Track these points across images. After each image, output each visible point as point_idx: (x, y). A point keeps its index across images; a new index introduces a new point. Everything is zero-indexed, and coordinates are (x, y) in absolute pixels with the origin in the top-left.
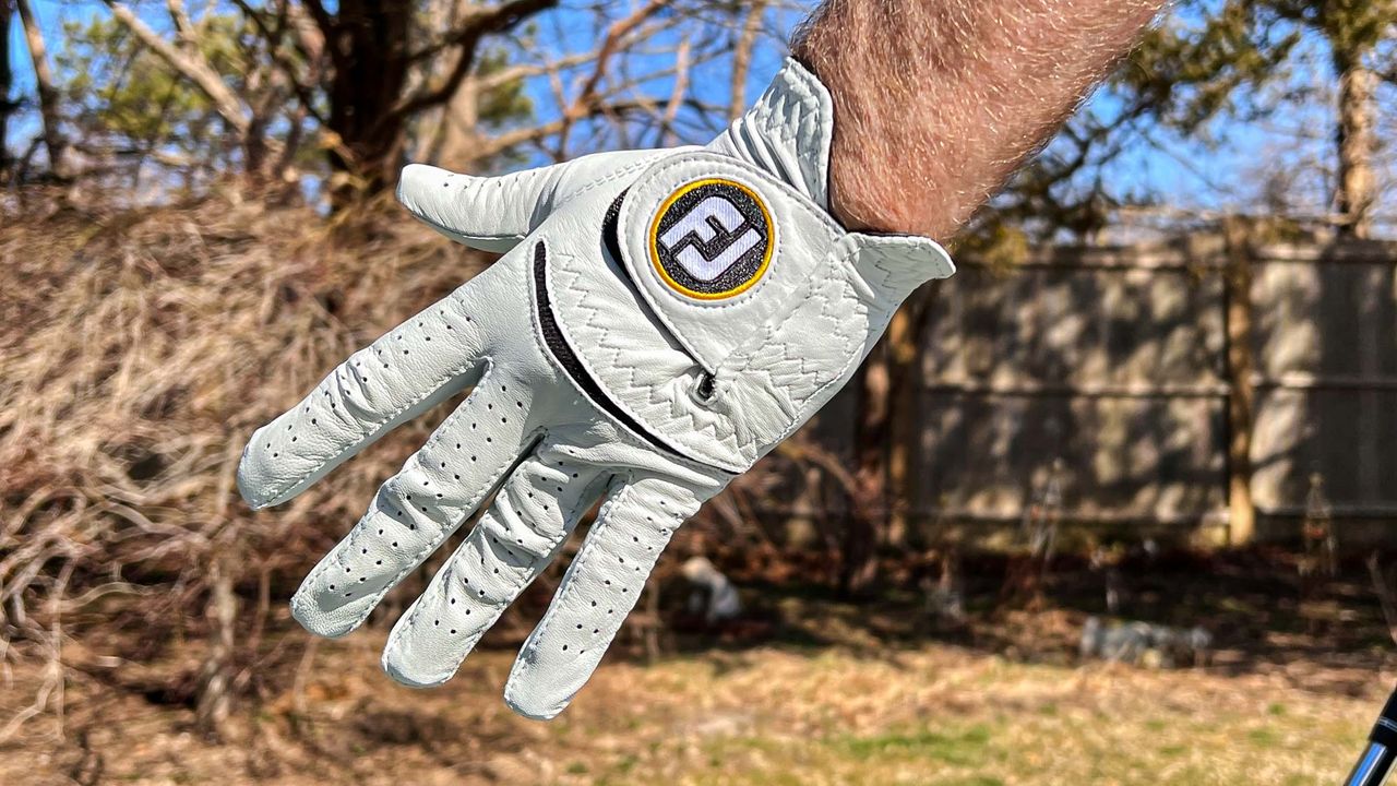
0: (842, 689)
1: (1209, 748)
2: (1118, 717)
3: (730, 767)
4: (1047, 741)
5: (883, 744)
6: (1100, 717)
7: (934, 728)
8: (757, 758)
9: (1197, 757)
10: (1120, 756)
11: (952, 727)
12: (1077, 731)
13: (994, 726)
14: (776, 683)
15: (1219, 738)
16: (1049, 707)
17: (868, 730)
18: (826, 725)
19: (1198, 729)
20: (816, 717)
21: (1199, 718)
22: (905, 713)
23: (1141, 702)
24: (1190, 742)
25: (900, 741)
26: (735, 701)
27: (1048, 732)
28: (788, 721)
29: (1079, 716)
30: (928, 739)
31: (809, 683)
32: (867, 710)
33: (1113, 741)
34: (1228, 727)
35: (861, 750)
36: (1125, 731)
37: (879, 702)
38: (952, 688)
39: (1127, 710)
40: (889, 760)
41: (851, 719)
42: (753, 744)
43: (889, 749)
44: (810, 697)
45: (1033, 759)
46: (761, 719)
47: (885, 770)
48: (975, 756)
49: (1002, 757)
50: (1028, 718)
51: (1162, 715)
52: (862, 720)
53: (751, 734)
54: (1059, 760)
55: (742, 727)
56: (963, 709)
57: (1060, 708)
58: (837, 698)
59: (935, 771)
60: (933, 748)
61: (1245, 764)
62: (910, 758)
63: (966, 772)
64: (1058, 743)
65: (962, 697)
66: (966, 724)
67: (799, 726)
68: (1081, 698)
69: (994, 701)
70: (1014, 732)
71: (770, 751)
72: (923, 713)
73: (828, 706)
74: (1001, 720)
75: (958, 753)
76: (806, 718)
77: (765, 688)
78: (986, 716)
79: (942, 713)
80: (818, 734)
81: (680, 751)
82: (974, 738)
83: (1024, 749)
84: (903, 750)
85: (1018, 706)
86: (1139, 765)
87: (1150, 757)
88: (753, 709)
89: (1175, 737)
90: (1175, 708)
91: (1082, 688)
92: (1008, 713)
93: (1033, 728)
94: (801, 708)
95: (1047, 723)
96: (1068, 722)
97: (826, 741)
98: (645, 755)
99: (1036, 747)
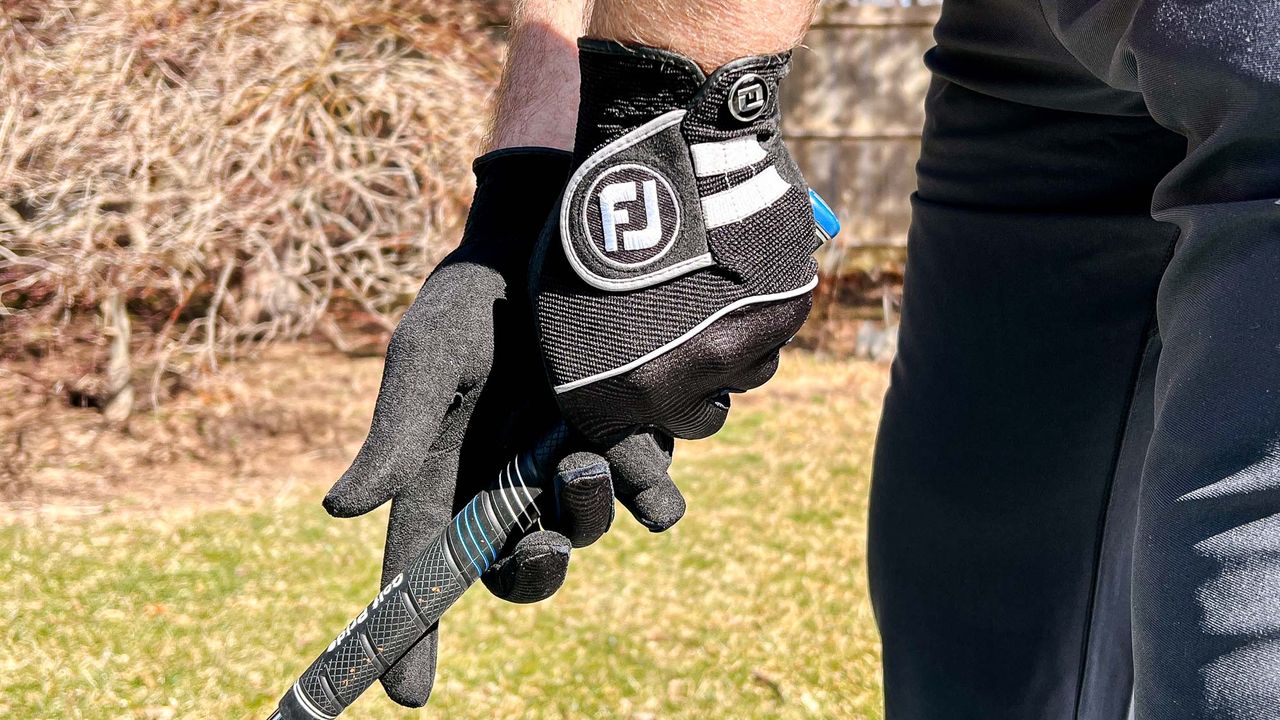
4: (812, 423)
12: (838, 416)
13: (769, 411)
16: (819, 397)
27: (814, 417)
29: (841, 404)
45: (795, 439)
48: (747, 437)
49: (769, 437)
50: (799, 406)
54: (816, 438)
57: (829, 397)
63: (735, 450)
64: (819, 426)
66: (748, 412)
68: (848, 389)
69: (776, 394)
70: (785, 417)
74: (777, 408)
78: (767, 406)
82: (753, 423)
83: (789, 430)
85: (793, 397)
91: (851, 380)
92: (783, 401)
93: (801, 414)
95: (815, 409)
96: (832, 409)
99: (801, 429)
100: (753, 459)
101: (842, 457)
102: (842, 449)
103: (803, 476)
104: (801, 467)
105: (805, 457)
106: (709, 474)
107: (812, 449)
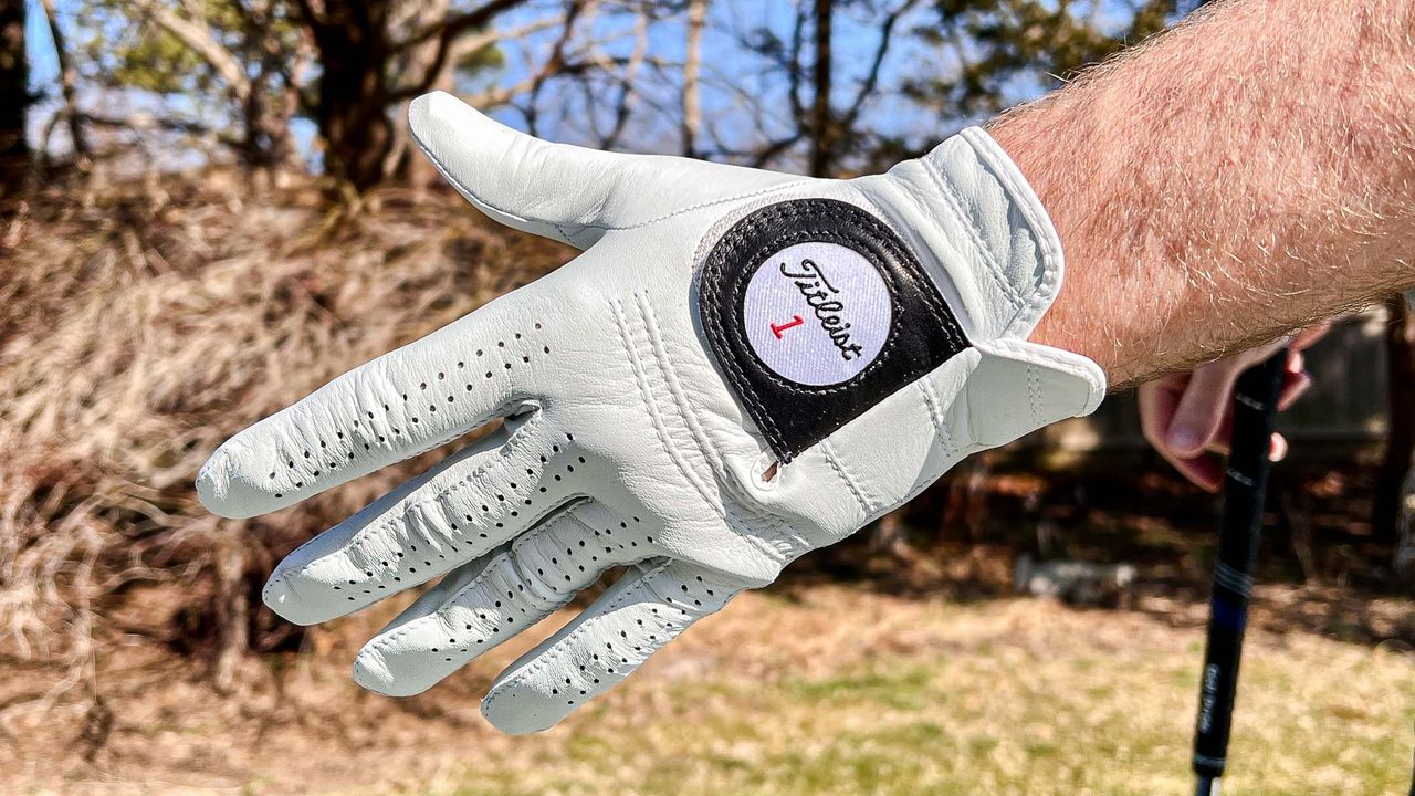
0: (794, 631)
1: (1134, 688)
2: (1048, 656)
3: (693, 714)
4: (983, 682)
5: (833, 687)
6: (1033, 657)
7: (881, 669)
8: (718, 704)
9: (1122, 701)
10: (1051, 699)
11: (894, 668)
12: (1011, 672)
13: (933, 667)
14: (734, 625)
15: (1141, 678)
16: (985, 647)
17: (819, 673)
18: (782, 667)
19: (1122, 669)
20: (772, 660)
21: (1124, 657)
22: (853, 655)
23: (1071, 640)
24: (1115, 682)
25: (851, 684)
26: (696, 643)
27: (982, 673)
28: (745, 664)
29: (1013, 655)
30: (874, 682)
31: (764, 625)
32: (818, 652)
33: (1044, 682)
34: (1150, 666)
35: (814, 694)
36: (1056, 671)
37: (828, 643)
38: (896, 629)
39: (1057, 648)
40: (840, 704)
41: (802, 661)
42: (715, 688)
43: (837, 694)
44: (765, 639)
45: (972, 703)
46: (723, 662)
47: (834, 716)
48: (916, 698)
49: (942, 699)
50: (966, 659)
51: (1090, 654)
52: (814, 662)
53: (712, 678)
54: (994, 704)
55: (704, 671)
56: (905, 650)
57: (995, 648)
58: (791, 640)
59: (879, 717)
60: (879, 691)
61: (1166, 706)
62: (857, 702)
63: (911, 720)
64: (993, 685)
65: (905, 638)
66: (907, 666)
67: (756, 668)
68: (1015, 637)
69: (934, 642)
70: (951, 675)
71: (731, 697)
72: (870, 654)
73: (782, 648)
74: (941, 660)
75: (903, 696)
76: (761, 660)
77: (725, 629)
78: (926, 657)
79: (886, 654)
80: (773, 677)
81: (648, 699)
82: (916, 681)
83: (964, 691)
84: (854, 694)
85: (956, 646)
86: (1069, 708)
87: (1080, 700)
88: (715, 652)
89: (1100, 678)
90: (1103, 647)
91: (1016, 626)
92: (947, 653)
93: (970, 669)
94: (756, 650)
95: (985, 663)
96: (1001, 663)
97: (780, 685)
98: (616, 700)
99: (973, 689)
100: (932, 731)
101: (1031, 729)
102: (1028, 719)
103: (998, 755)
104: (992, 744)
105: (992, 730)
106: (894, 752)
107: (995, 719)
